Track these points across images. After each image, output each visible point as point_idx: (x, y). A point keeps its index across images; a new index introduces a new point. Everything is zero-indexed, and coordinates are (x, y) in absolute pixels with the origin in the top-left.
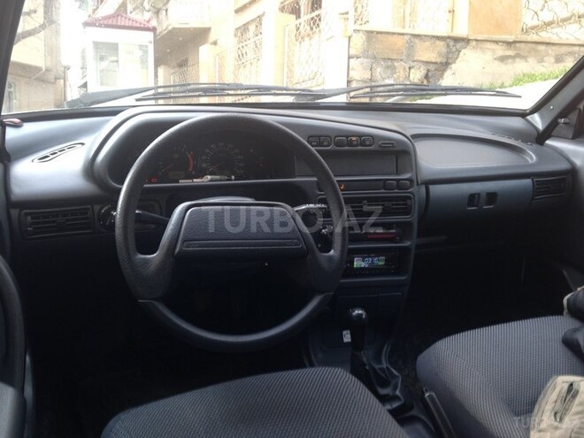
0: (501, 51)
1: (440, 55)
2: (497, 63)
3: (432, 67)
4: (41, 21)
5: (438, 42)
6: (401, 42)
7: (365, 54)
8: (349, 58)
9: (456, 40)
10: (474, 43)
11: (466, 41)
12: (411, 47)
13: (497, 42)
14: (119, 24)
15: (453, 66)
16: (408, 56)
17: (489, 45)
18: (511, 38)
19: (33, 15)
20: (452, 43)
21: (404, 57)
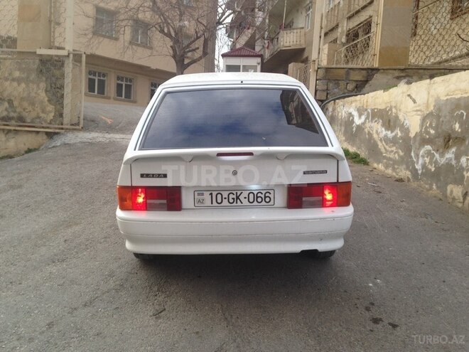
0: (397, 74)
1: (363, 77)
2: (395, 80)
3: (359, 83)
4: (201, 53)
5: (362, 71)
6: (343, 72)
7: (324, 78)
8: (317, 80)
9: (373, 69)
10: (382, 71)
11: (377, 70)
12: (348, 74)
13: (395, 69)
14: (242, 54)
15: (370, 82)
16: (346, 78)
17: (391, 71)
18: (403, 67)
19: (197, 51)
20: (370, 71)
21: (344, 79)
